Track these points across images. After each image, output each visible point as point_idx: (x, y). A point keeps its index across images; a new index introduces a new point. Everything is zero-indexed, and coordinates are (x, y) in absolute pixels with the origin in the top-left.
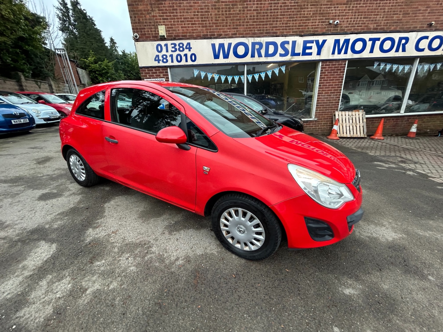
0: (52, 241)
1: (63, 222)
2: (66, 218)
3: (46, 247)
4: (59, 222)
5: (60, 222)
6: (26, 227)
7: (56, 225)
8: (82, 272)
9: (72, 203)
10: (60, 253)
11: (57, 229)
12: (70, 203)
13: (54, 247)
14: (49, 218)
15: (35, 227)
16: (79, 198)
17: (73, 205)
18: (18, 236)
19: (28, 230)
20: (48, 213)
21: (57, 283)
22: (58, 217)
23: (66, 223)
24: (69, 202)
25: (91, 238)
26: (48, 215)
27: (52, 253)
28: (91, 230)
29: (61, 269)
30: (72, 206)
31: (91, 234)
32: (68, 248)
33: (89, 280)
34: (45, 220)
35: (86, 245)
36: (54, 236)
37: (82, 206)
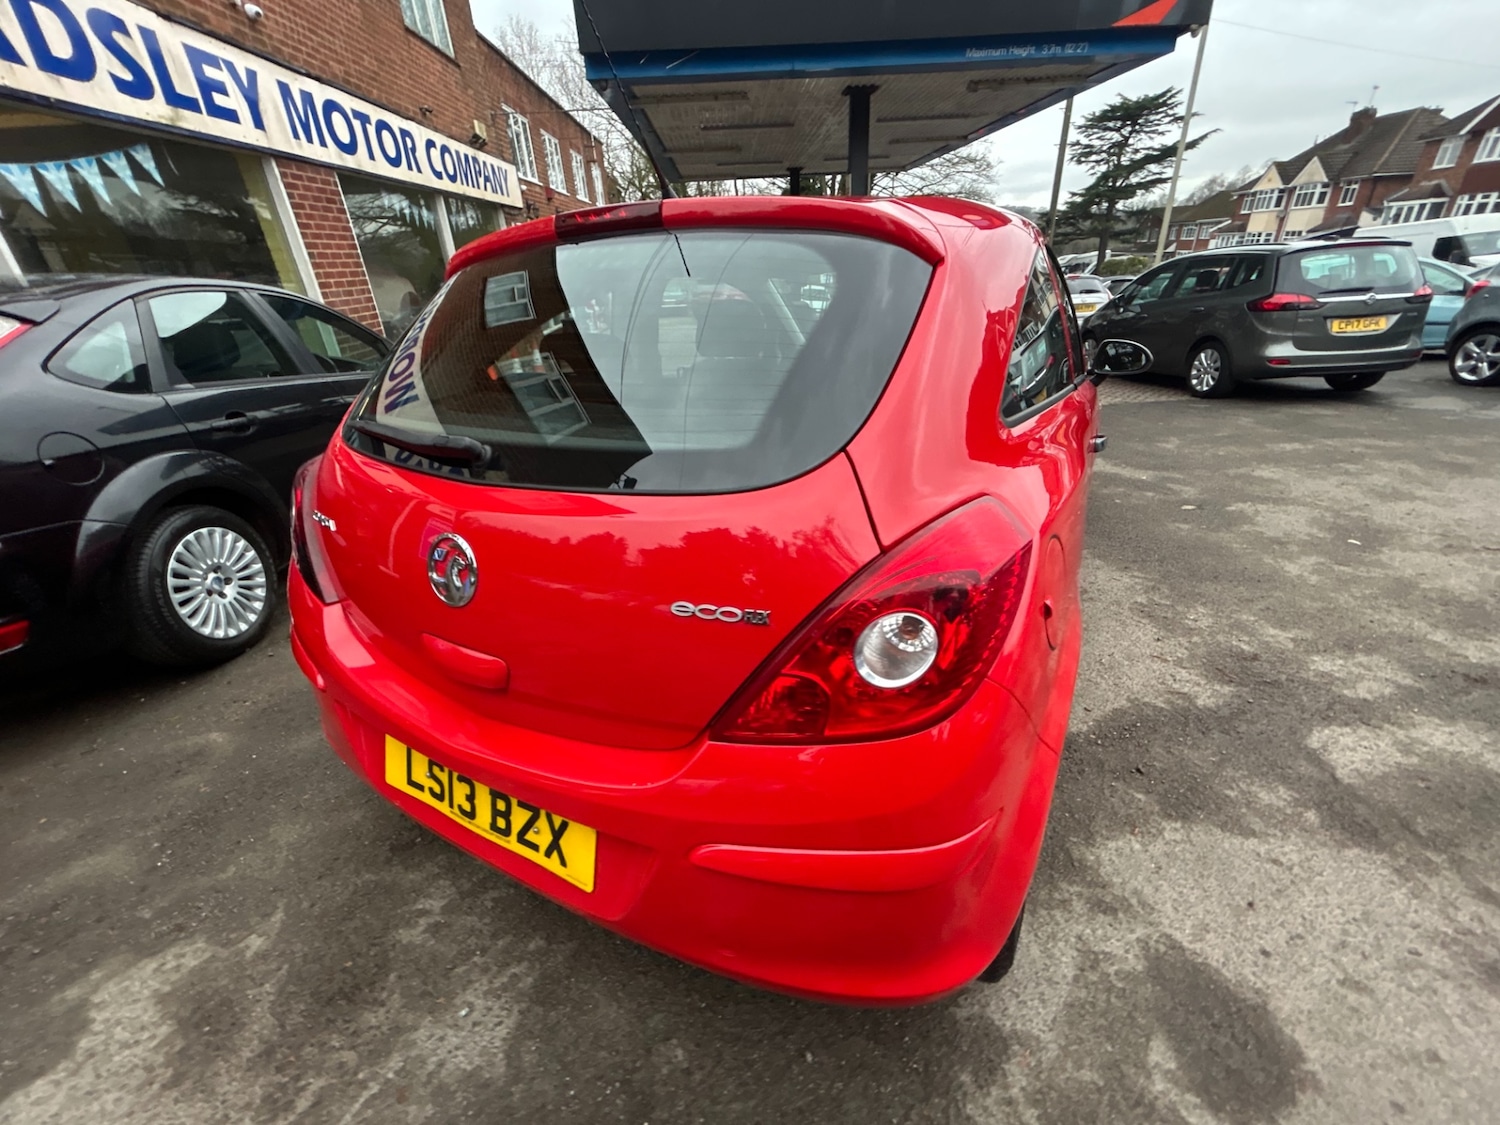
0: (1314, 757)
1: (1253, 788)
2: (1232, 794)
3: (1335, 756)
4: (1265, 797)
5: (1263, 795)
6: (1395, 878)
7: (1279, 798)
8: (1282, 658)
9: (1160, 844)
10: (1305, 716)
11: (1285, 780)
12: (1167, 855)
13: (1315, 739)
14: (1291, 850)
15: (1356, 851)
16: (1112, 845)
17: (1161, 832)
18: (1428, 862)
19: (1384, 856)
20: (1286, 878)
21: (1337, 675)
22: (1257, 825)
23: (1245, 776)
24: (1163, 861)
25: (1217, 687)
26: (1290, 869)
27: (1327, 731)
28: (1200, 702)
29: (1319, 688)
30: (1172, 830)
31: (1208, 695)
32: (1282, 710)
33: (1279, 642)
34: (1309, 853)
35: (1240, 684)
36: (1305, 768)
37: (1140, 796)
